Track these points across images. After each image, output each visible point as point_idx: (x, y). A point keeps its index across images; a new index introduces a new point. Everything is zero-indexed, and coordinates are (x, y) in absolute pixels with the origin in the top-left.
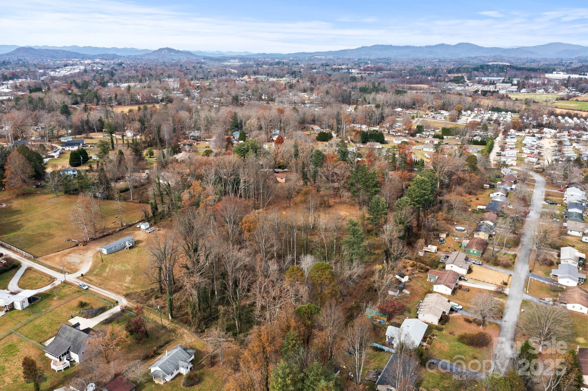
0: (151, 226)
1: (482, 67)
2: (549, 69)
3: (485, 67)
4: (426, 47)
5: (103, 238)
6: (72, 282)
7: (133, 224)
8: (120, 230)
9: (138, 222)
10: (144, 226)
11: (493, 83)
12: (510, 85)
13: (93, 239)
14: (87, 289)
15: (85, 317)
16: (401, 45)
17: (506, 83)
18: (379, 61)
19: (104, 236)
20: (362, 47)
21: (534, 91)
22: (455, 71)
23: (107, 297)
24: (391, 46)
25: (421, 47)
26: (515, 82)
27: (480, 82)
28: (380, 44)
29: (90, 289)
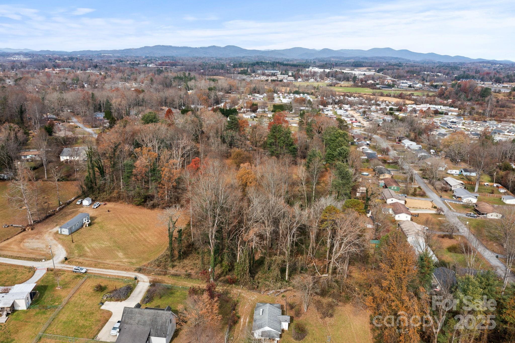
0: (93, 201)
1: (257, 63)
2: (306, 65)
3: (260, 64)
4: (201, 48)
5: (47, 220)
6: (60, 268)
7: (70, 202)
8: (60, 209)
9: (74, 199)
10: (86, 202)
11: (274, 75)
12: (287, 76)
13: (37, 222)
14: (86, 272)
15: (117, 300)
16: (180, 46)
17: (284, 74)
18: (166, 58)
19: (47, 217)
20: (145, 47)
21: (308, 80)
22: (238, 66)
23: (118, 276)
24: (171, 47)
25: (196, 48)
26: (290, 74)
27: (263, 74)
28: (161, 45)
29: (89, 271)
